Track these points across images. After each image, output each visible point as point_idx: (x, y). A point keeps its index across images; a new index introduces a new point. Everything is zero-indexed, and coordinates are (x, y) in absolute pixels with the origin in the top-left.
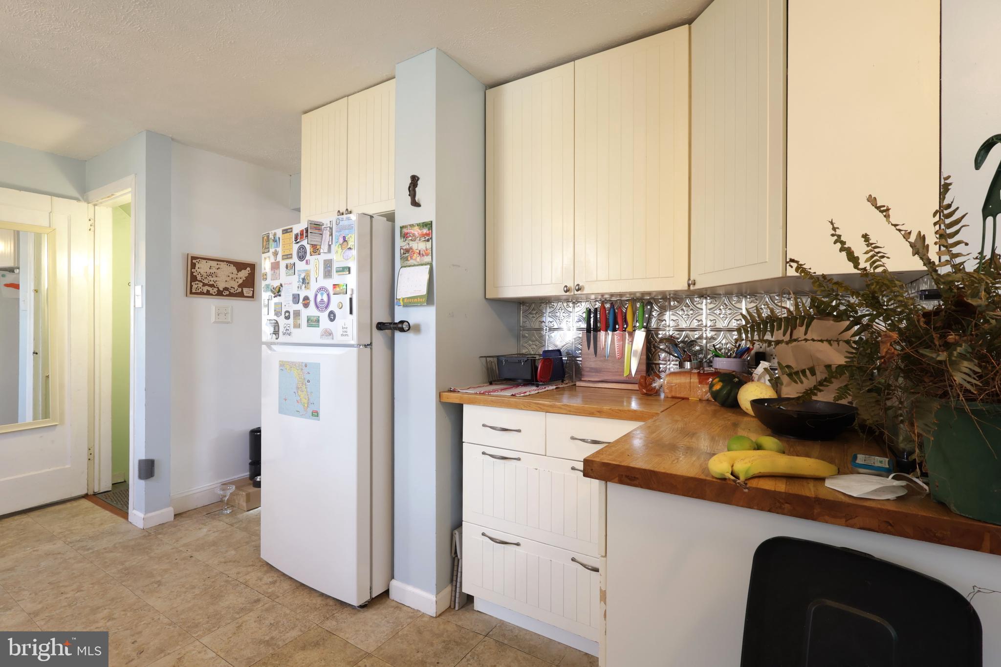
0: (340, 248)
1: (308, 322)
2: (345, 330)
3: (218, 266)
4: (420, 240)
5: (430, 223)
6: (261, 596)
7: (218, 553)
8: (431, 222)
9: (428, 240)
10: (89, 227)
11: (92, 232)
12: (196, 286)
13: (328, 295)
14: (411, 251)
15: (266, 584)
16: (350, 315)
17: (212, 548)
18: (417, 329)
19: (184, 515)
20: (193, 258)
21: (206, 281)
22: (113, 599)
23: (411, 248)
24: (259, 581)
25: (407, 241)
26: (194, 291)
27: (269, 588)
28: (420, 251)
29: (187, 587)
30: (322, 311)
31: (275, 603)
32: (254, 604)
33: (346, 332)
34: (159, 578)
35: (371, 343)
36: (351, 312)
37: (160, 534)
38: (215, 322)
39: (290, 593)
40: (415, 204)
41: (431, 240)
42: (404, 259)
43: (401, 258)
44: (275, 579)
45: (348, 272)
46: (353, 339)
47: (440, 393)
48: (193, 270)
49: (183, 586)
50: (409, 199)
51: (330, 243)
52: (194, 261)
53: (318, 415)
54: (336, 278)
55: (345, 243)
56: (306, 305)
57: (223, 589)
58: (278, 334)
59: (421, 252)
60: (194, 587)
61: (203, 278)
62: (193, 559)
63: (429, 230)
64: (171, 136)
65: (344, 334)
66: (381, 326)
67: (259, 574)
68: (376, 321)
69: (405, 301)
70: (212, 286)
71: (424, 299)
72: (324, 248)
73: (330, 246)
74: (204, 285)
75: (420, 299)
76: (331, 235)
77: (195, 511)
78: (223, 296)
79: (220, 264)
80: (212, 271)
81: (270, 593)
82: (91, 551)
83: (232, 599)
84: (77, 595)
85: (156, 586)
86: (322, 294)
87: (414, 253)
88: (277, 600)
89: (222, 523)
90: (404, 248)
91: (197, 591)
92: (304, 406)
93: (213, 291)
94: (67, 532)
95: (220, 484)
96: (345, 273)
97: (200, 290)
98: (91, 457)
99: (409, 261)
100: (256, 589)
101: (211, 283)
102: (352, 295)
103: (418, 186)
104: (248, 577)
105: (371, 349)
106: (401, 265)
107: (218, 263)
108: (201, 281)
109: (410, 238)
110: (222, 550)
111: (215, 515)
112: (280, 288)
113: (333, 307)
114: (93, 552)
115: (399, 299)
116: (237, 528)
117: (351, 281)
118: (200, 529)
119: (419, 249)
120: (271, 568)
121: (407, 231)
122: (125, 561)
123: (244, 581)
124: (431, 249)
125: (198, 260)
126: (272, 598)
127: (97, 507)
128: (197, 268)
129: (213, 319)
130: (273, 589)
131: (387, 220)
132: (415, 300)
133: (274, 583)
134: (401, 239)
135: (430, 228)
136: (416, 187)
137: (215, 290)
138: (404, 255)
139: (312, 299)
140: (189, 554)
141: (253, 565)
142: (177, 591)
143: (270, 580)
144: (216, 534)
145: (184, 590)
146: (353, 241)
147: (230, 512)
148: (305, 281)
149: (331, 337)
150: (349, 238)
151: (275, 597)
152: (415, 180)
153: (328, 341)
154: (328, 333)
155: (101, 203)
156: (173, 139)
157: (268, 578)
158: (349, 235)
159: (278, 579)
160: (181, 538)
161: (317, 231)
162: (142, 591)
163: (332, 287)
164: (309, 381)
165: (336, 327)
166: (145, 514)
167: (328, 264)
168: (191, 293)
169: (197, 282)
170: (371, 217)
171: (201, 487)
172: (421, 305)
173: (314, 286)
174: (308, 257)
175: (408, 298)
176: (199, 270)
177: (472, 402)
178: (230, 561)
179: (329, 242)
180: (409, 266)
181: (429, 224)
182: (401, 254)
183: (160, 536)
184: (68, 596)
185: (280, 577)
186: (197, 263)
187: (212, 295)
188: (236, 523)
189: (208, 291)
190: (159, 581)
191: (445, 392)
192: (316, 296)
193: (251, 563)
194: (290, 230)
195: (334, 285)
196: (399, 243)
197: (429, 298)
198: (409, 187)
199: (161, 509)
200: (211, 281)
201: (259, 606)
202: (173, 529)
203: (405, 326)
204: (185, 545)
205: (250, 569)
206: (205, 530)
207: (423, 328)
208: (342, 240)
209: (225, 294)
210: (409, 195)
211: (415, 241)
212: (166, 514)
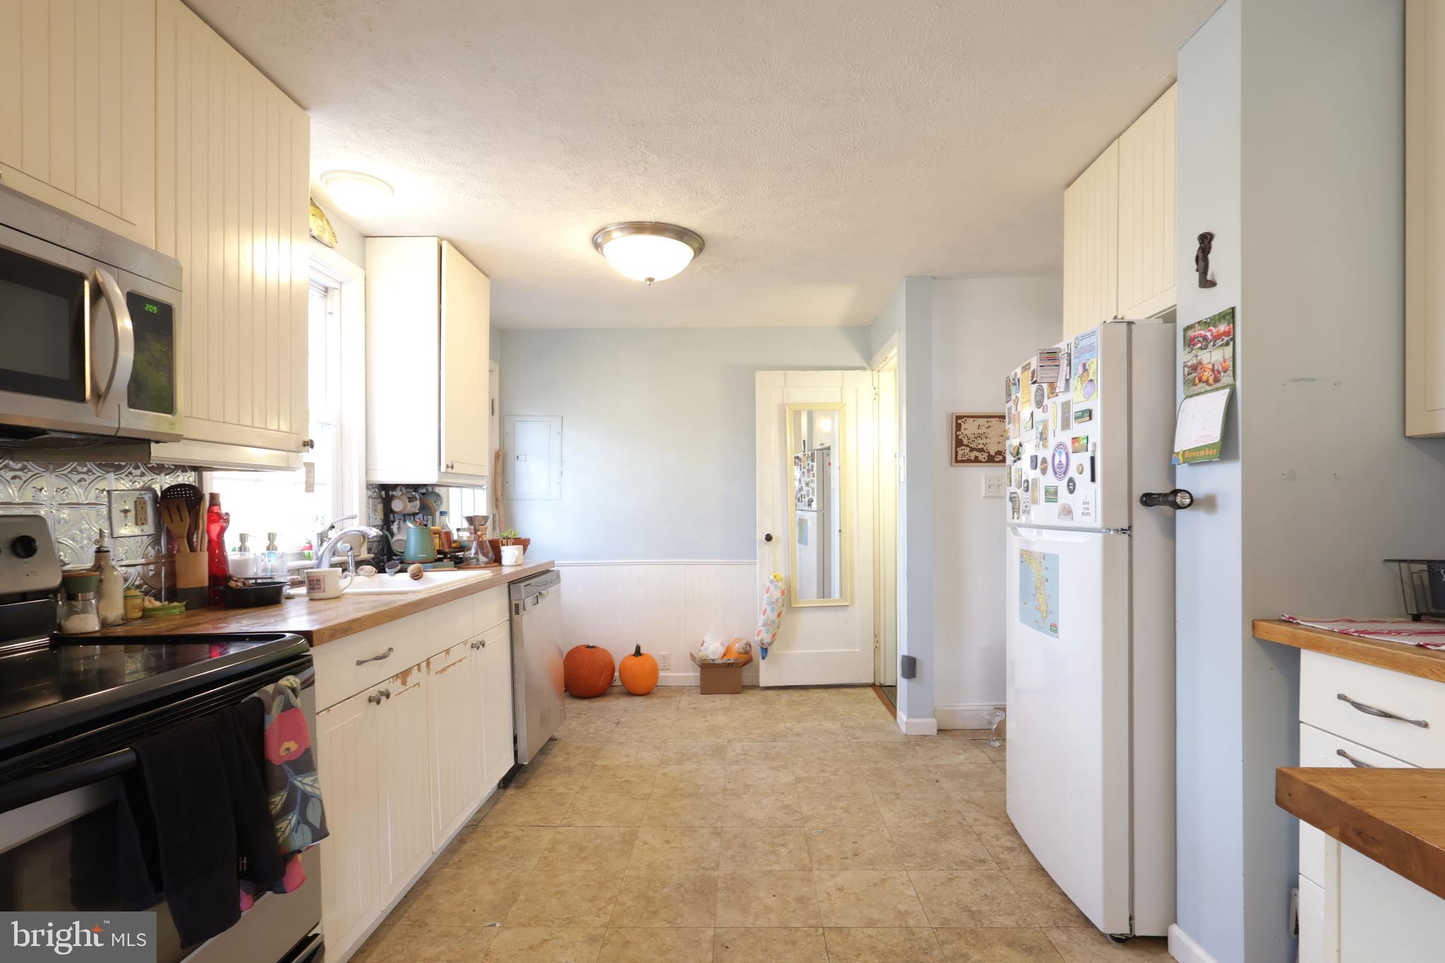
0: (1079, 383)
1: (1046, 495)
2: (1087, 506)
3: (988, 425)
4: (1214, 345)
5: (1231, 311)
6: (989, 858)
7: (965, 788)
8: (1233, 309)
9: (1227, 344)
10: (874, 396)
11: (876, 402)
12: (962, 452)
13: (1067, 454)
14: (1199, 368)
15: (1003, 847)
16: (1093, 483)
17: (961, 780)
18: (1210, 503)
19: (949, 733)
20: (958, 417)
21: (973, 445)
22: (855, 794)
23: (1200, 363)
24: (995, 839)
25: (1193, 352)
26: (959, 459)
27: (1003, 853)
28: (1213, 365)
29: (920, 811)
30: (1060, 479)
31: (1001, 874)
32: (978, 863)
33: (1088, 509)
34: (899, 791)
35: (1129, 527)
36: (1093, 479)
37: (918, 745)
38: (985, 497)
39: (1025, 871)
40: (1206, 282)
41: (1231, 343)
42: (1189, 383)
43: (1184, 383)
44: (1014, 845)
45: (1088, 418)
46: (1096, 520)
47: (1253, 621)
48: (958, 433)
49: (917, 809)
50: (1196, 276)
51: (1068, 377)
52: (959, 421)
53: (1056, 630)
54: (1078, 429)
55: (1086, 373)
56: (1044, 471)
57: (952, 830)
58: (1019, 512)
59: (1216, 368)
60: (925, 815)
61: (970, 441)
62: (938, 784)
63: (1228, 324)
64: (930, 275)
65: (1085, 511)
66: (1149, 500)
67: (999, 832)
68: (1138, 492)
69: (1186, 456)
70: (981, 450)
71: (1215, 450)
72: (1060, 386)
73: (1067, 381)
74: (972, 450)
75: (1209, 450)
76: (1069, 364)
77: (961, 732)
78: (996, 462)
79: (991, 422)
80: (981, 431)
81: (1001, 859)
82: (856, 741)
83: (957, 846)
84: (832, 777)
85: (894, 797)
86: (1060, 453)
87: (1204, 371)
88: (1005, 871)
89: (984, 755)
90: (1189, 364)
91: (927, 820)
92: (1043, 614)
93: (983, 456)
94: (847, 716)
95: (992, 708)
96: (1085, 419)
97: (967, 456)
98: (877, 645)
99: (1196, 385)
100: (988, 848)
101: (980, 447)
102: (1094, 451)
103: (1212, 250)
104: (984, 829)
105: (1130, 536)
106: (1185, 393)
107: (989, 420)
108: (968, 446)
109: (1199, 345)
110: (970, 787)
111: (981, 744)
112: (1019, 448)
113: (1072, 472)
114: (858, 742)
115: (1178, 453)
116: (997, 767)
117: (1093, 430)
118: (958, 754)
119: (1213, 361)
120: (1014, 832)
121: (1195, 334)
122: (878, 762)
123: (978, 832)
124: (1231, 359)
125: (964, 420)
126: (1001, 867)
127: (878, 700)
128: (962, 429)
129: (983, 494)
130: (1007, 856)
131: (1164, 322)
132: (1202, 453)
133: (1011, 849)
134: (1184, 349)
135: (1231, 321)
136: (1209, 253)
137: (986, 455)
138: (1189, 377)
139: (1049, 461)
140: (936, 777)
141: (996, 818)
142: (909, 812)
143: (1009, 844)
144: (972, 766)
145: (916, 813)
146: (1095, 366)
147: (1000, 746)
148: (1043, 437)
149: (1069, 516)
150: (1089, 366)
151: (1004, 867)
152: (1206, 241)
153: (1066, 522)
154: (1067, 511)
155: (882, 368)
156: (934, 278)
157: (1006, 841)
158: (1090, 361)
159: (1018, 847)
160: (936, 757)
161: (1051, 363)
162: (880, 797)
163: (1070, 441)
164: (1047, 581)
165: (1075, 501)
166: (908, 719)
167: (1066, 406)
168: (957, 461)
169: (963, 447)
170: (1130, 323)
171: (972, 704)
172: (1210, 462)
173: (1052, 443)
174: (1046, 402)
175: (1191, 450)
176: (965, 432)
177: (1317, 647)
178: (973, 803)
179: (1066, 375)
180: (1197, 395)
181: (1229, 314)
182: (1184, 375)
183: (917, 747)
184: (826, 775)
185: (1021, 847)
186: (963, 424)
187: (981, 462)
188: (999, 761)
189: (976, 457)
190: (898, 794)
191: (1263, 621)
192: (1054, 456)
193: (996, 815)
194: (1027, 367)
195: (1073, 439)
196: (1184, 357)
197: (1226, 447)
198: (1197, 257)
199: (923, 718)
200: (979, 443)
201: (982, 868)
202: (932, 745)
203: (1182, 499)
204: (937, 766)
205: (991, 821)
206: (962, 757)
207: (1220, 502)
208: (1082, 368)
209: (997, 460)
210: (1197, 271)
211: (1206, 348)
212: (928, 725)
